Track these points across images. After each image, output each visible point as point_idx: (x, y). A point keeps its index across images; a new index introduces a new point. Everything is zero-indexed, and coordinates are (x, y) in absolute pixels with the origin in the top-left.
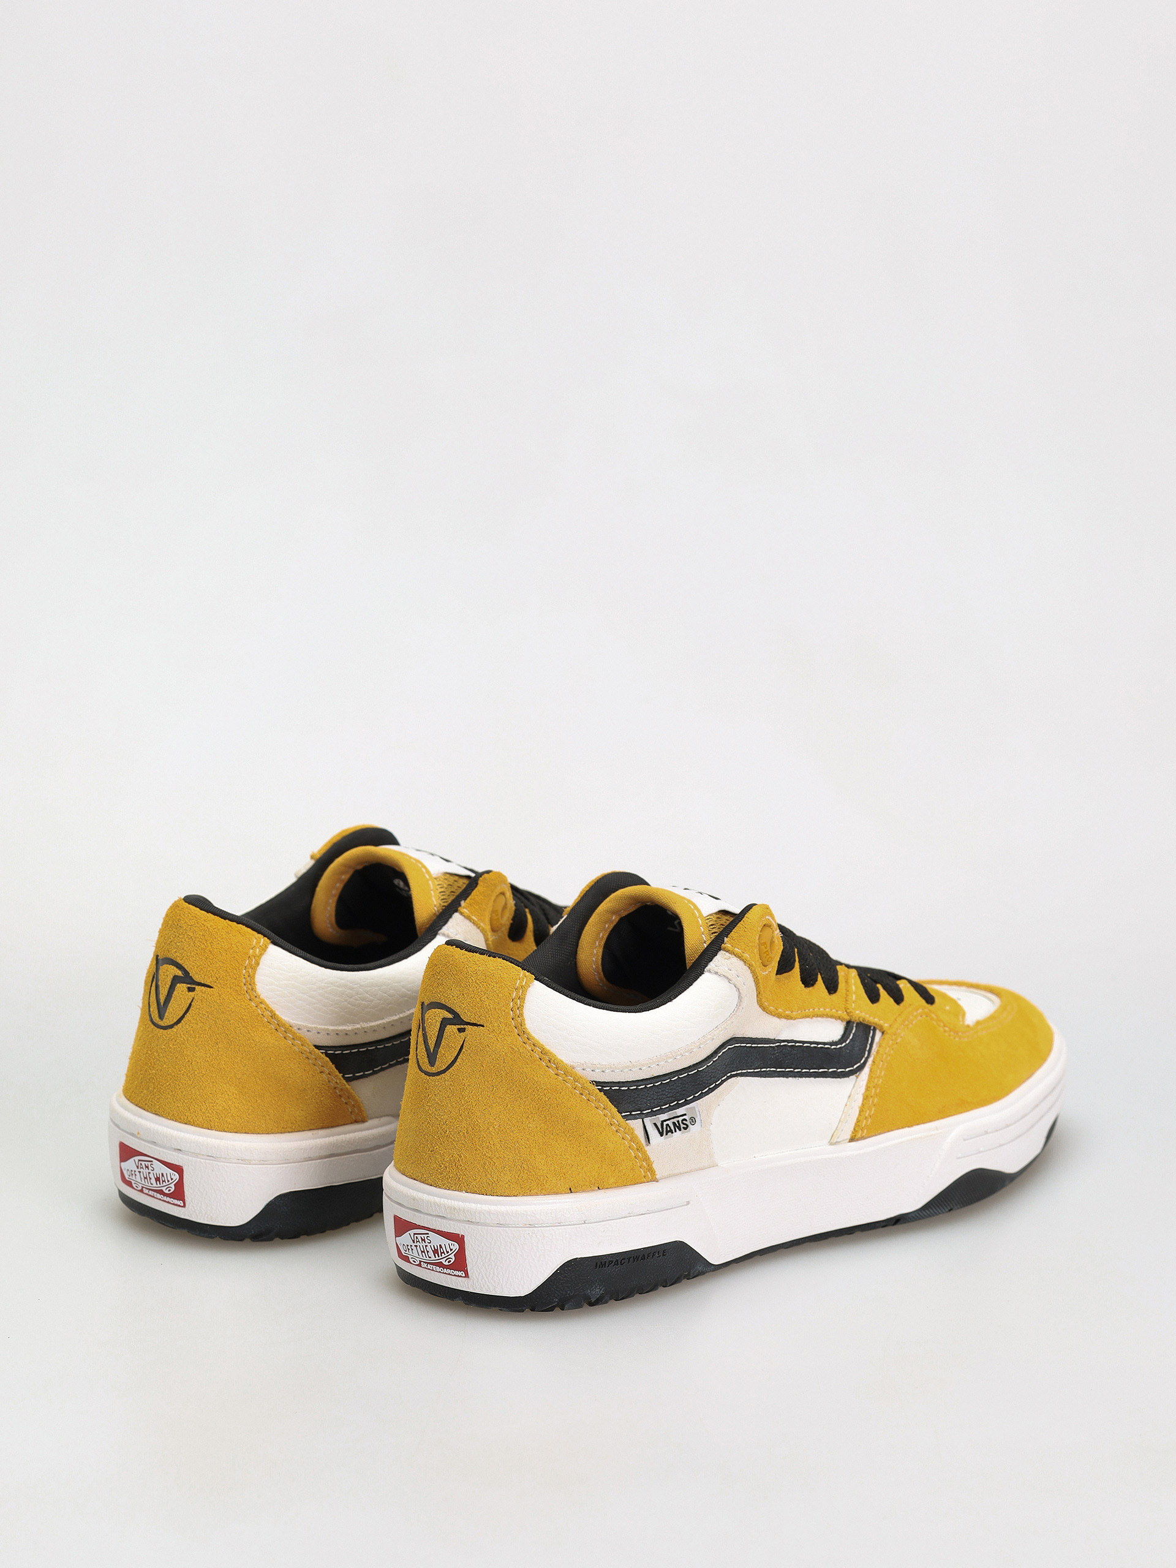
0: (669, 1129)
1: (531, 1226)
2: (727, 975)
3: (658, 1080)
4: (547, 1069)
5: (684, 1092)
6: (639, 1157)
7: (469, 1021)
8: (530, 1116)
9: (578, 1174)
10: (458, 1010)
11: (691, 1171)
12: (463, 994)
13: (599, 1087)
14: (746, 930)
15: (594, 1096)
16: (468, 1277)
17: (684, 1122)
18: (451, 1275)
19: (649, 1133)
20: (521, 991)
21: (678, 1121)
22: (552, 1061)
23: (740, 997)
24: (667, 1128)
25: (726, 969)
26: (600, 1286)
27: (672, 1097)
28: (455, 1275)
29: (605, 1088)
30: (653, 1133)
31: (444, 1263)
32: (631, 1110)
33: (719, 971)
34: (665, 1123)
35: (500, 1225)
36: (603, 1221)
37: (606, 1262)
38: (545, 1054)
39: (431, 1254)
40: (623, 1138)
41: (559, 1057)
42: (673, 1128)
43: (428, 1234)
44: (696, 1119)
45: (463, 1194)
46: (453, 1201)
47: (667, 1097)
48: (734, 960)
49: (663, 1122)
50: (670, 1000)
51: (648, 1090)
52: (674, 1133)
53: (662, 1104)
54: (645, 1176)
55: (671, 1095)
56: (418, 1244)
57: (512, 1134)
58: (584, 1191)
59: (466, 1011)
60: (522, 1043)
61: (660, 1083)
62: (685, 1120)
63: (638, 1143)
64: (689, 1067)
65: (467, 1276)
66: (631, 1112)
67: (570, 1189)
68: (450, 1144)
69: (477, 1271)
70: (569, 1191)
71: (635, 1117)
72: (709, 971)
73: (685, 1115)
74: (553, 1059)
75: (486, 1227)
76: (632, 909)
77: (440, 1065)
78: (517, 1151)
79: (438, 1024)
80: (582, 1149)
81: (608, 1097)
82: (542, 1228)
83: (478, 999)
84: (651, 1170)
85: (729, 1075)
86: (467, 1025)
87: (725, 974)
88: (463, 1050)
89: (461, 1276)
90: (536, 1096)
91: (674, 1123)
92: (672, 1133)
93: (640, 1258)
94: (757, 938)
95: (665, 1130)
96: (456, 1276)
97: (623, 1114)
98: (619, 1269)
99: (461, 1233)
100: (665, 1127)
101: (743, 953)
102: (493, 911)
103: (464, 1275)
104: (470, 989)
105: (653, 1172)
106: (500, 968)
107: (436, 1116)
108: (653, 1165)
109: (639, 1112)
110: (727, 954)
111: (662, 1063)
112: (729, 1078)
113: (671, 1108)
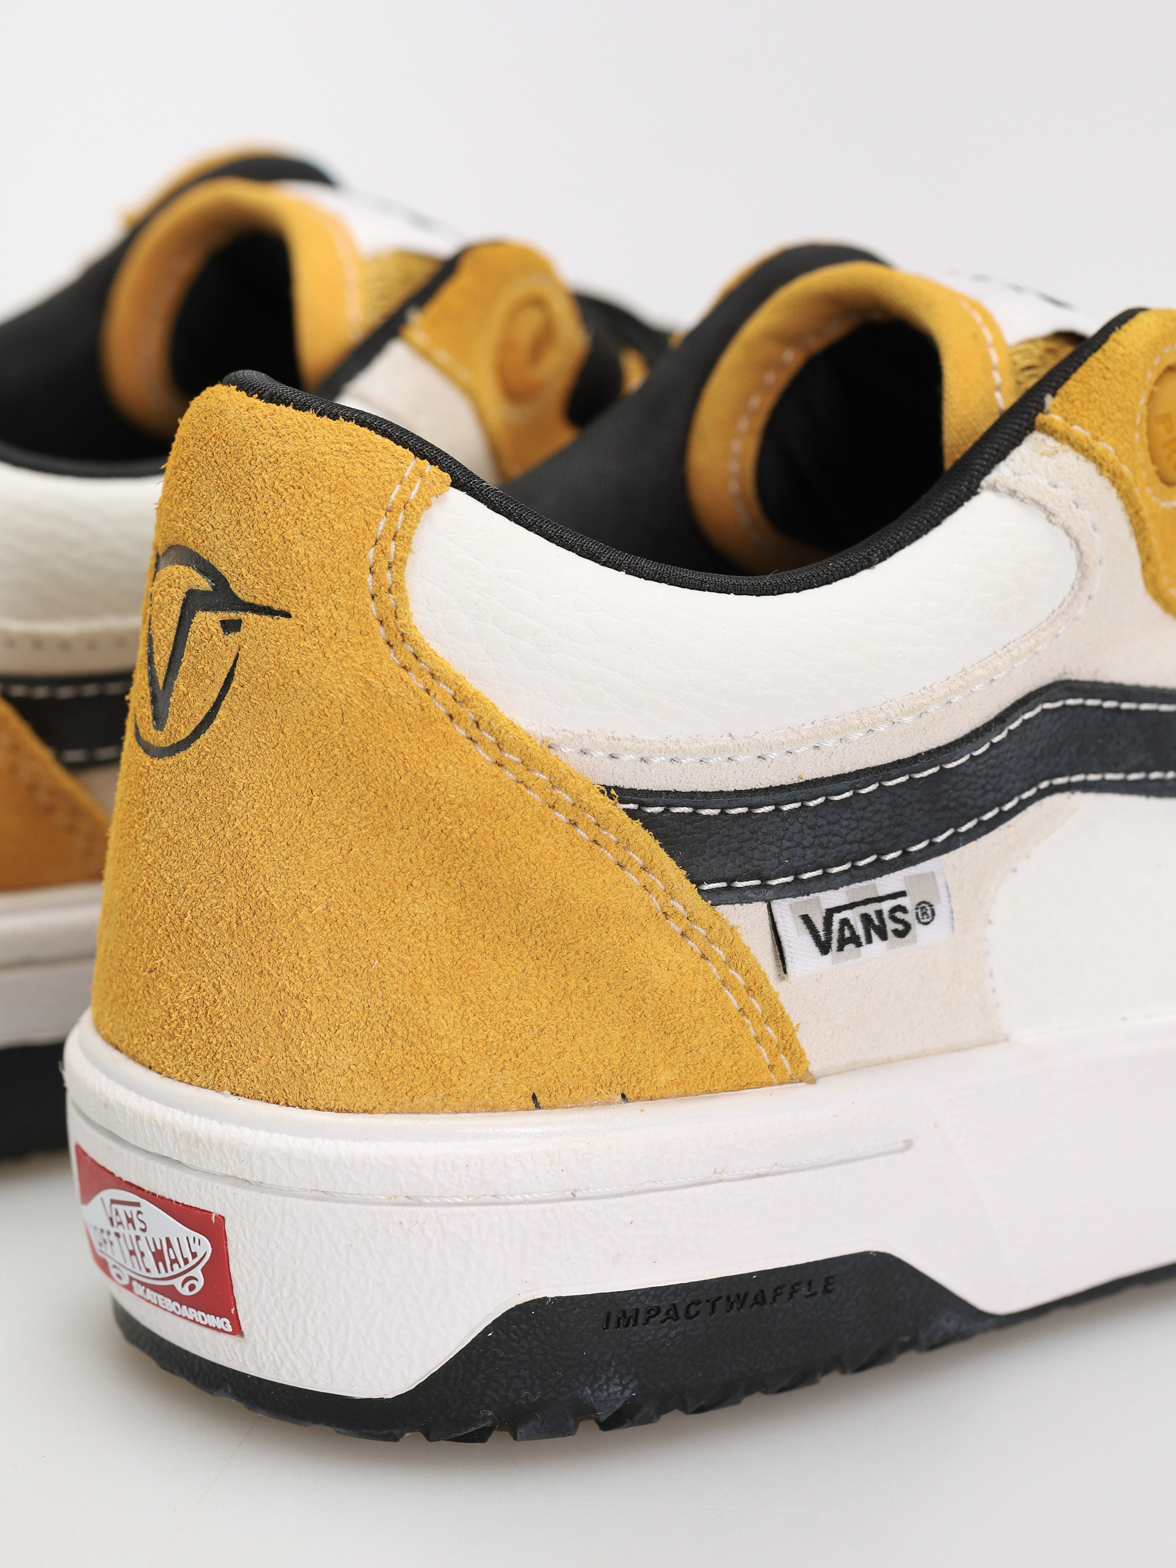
0: (847, 934)
1: (413, 1201)
2: (1045, 500)
3: (814, 791)
4: (468, 746)
5: (898, 830)
6: (752, 1010)
7: (251, 600)
8: (415, 883)
9: (560, 1055)
10: (223, 567)
11: (925, 1054)
12: (238, 522)
13: (632, 806)
14: (1108, 375)
15: (613, 829)
16: (242, 1334)
17: (899, 915)
18: (199, 1323)
19: (784, 944)
20: (401, 517)
21: (879, 913)
22: (483, 725)
23: (1081, 564)
24: (841, 930)
25: (1044, 482)
26: (621, 1378)
27: (861, 841)
28: (207, 1326)
29: (649, 810)
30: (798, 942)
31: (179, 1287)
32: (730, 874)
33: (1021, 488)
34: (837, 918)
35: (324, 1196)
36: (632, 1193)
37: (637, 1311)
38: (464, 702)
39: (150, 1260)
40: (703, 956)
41: (507, 715)
42: (860, 931)
43: (138, 1204)
44: (937, 908)
45: (225, 1100)
46: (196, 1118)
47: (845, 842)
48: (1069, 458)
49: (830, 913)
50: (869, 564)
51: (784, 820)
52: (866, 948)
53: (828, 859)
54: (771, 1067)
55: (859, 836)
56: (120, 1230)
57: (361, 932)
58: (576, 1104)
59: (244, 571)
60: (397, 670)
61: (821, 800)
62: (903, 909)
63: (751, 971)
64: (916, 758)
65: (237, 1330)
66: (730, 881)
67: (534, 1097)
68: (194, 953)
69: (262, 1321)
70: (532, 1104)
71: (744, 897)
72: (994, 488)
73: (903, 894)
74: (486, 718)
75: (280, 1198)
76: (836, 331)
77: (178, 727)
78: (375, 984)
79: (177, 608)
80: (573, 984)
81: (656, 837)
82: (440, 1210)
83: (276, 538)
84: (789, 1046)
85: (1044, 785)
86: (245, 610)
87: (1037, 497)
88: (234, 684)
89: (222, 1331)
90: (433, 822)
91: (866, 918)
92: (859, 945)
93: (750, 1300)
94: (1143, 401)
95: (835, 936)
96: (211, 1328)
97: (706, 887)
98: (681, 1329)
99: (216, 1209)
100: (836, 926)
101: (1097, 439)
102: (506, 346)
103: (230, 1330)
104: (258, 508)
105: (797, 1056)
106: (346, 448)
107: (163, 872)
108: (798, 1035)
109: (757, 882)
110: (1050, 442)
111: (830, 743)
112: (1041, 795)
113: (856, 876)
